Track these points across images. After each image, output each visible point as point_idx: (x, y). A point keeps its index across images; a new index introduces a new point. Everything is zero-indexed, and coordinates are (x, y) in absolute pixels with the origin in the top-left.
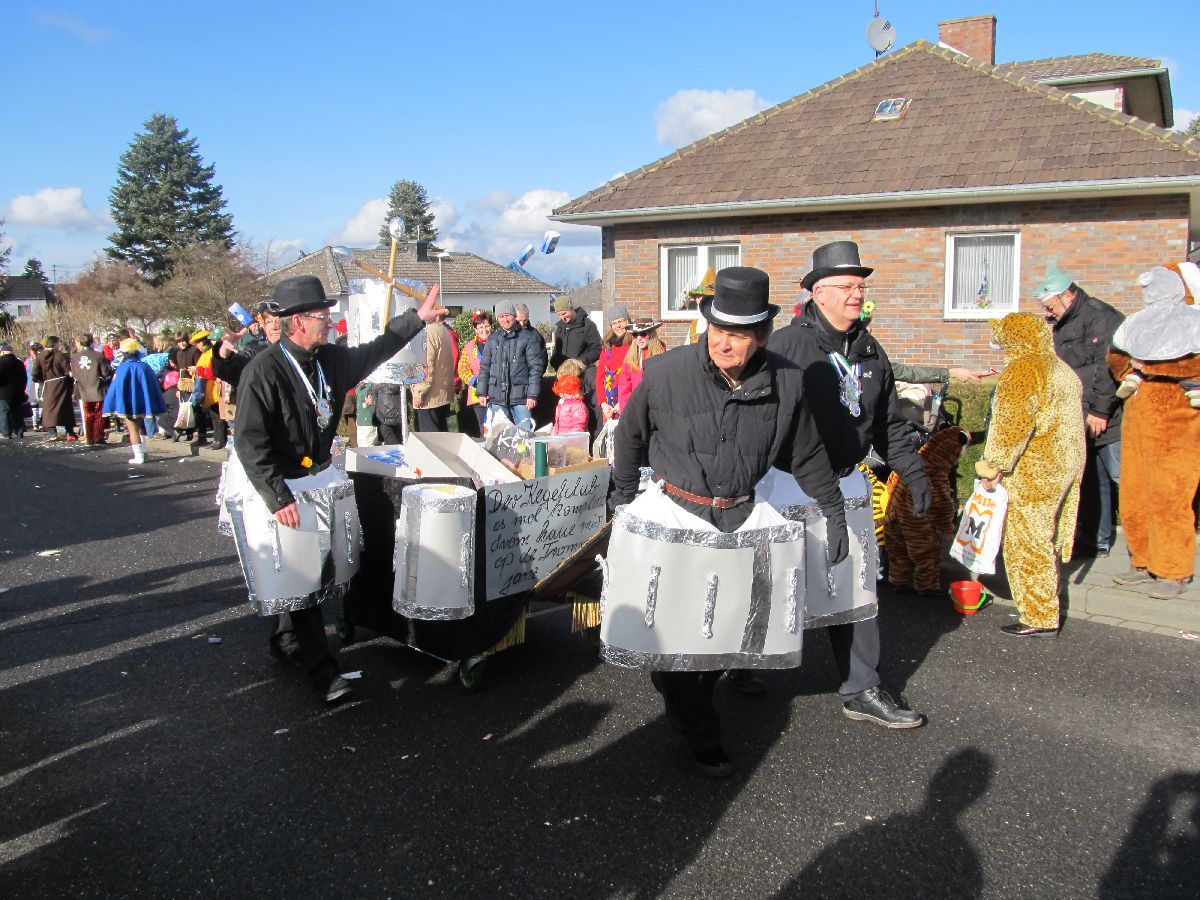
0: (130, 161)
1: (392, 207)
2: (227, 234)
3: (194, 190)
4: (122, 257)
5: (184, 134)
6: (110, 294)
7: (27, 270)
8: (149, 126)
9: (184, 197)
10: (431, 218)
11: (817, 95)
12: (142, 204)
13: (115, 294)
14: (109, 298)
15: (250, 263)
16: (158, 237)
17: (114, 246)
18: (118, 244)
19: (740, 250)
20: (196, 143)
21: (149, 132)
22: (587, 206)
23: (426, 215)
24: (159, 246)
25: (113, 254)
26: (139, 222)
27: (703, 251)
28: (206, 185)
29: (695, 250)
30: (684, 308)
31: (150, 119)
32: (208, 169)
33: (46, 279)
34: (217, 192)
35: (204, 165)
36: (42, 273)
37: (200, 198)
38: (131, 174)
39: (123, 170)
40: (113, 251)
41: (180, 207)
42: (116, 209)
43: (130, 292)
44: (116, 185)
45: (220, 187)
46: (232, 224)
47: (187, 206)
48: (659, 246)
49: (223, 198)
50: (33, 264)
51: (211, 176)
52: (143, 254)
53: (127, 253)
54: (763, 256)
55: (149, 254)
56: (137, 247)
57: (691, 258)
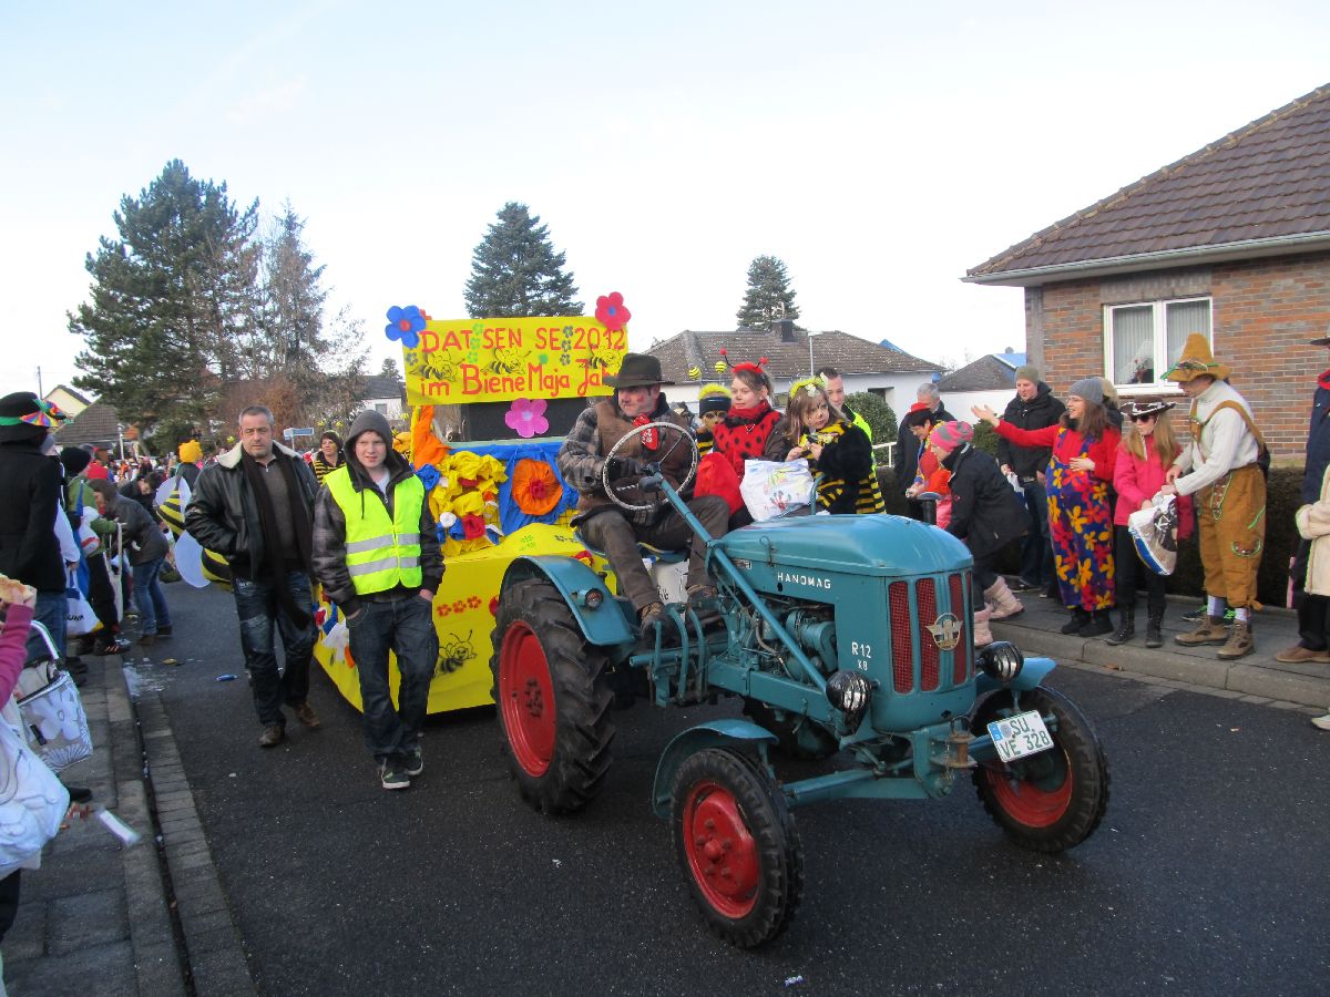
0: (484, 253)
1: (750, 284)
3: (546, 279)
5: (536, 220)
7: (383, 369)
8: (501, 216)
9: (535, 286)
10: (792, 294)
11: (1305, 105)
12: (495, 296)
19: (1211, 304)
20: (547, 230)
21: (501, 222)
22: (1009, 262)
23: (787, 291)
27: (1159, 309)
28: (557, 273)
29: (1150, 309)
30: (1134, 381)
31: (502, 208)
32: (559, 256)
33: (401, 378)
34: (567, 280)
35: (555, 252)
36: (397, 371)
37: (552, 286)
38: (484, 266)
39: (477, 261)
41: (532, 297)
42: (470, 303)
44: (471, 278)
45: (571, 274)
47: (538, 295)
48: (1102, 305)
49: (574, 285)
50: (389, 362)
51: (562, 263)
54: (1243, 311)
57: (1142, 318)
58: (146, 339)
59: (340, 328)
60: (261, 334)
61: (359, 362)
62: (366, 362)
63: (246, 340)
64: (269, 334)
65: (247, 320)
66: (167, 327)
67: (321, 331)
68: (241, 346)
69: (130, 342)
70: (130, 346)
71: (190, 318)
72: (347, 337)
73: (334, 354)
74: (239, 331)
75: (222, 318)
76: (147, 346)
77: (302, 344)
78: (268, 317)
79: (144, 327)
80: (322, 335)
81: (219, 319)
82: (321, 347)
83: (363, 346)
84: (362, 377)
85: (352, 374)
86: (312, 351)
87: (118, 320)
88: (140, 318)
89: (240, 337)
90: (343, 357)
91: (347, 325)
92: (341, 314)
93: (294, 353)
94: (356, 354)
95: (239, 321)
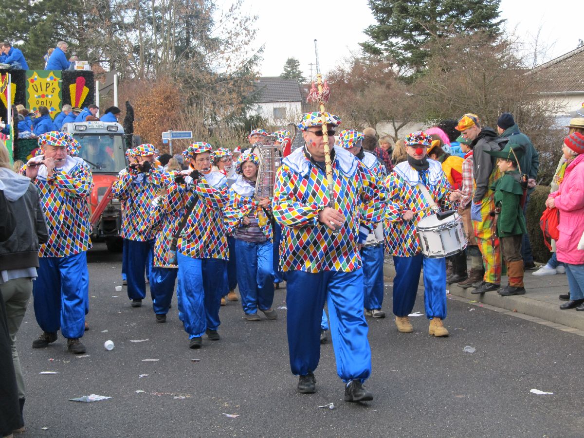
2: (494, 21)
4: (376, 52)
6: (359, 93)
7: (286, 70)
13: (366, 92)
14: (358, 98)
15: (515, 54)
16: (417, 28)
17: (369, 39)
18: (374, 37)
24: (418, 38)
25: (367, 47)
26: (395, 13)
33: (304, 80)
36: (300, 72)
40: (369, 46)
43: (380, 91)
46: (498, 10)
50: (292, 63)
52: (400, 48)
53: (383, 47)
55: (407, 48)
56: (394, 40)
58: (36, 35)
59: (231, 25)
60: (150, 30)
61: (251, 62)
62: (258, 62)
63: (133, 36)
64: (158, 29)
65: (136, 17)
66: (58, 23)
67: (212, 28)
68: (130, 44)
69: (21, 38)
70: (21, 43)
71: (79, 13)
72: (237, 34)
73: (223, 53)
74: (127, 28)
75: (112, 13)
76: (36, 42)
77: (194, 42)
78: (159, 14)
79: (35, 23)
80: (215, 33)
81: (109, 15)
82: (213, 45)
83: (255, 44)
84: (253, 78)
85: (243, 74)
86: (201, 49)
87: (9, 15)
88: (31, 14)
89: (129, 35)
90: (233, 56)
91: (237, 22)
92: (231, 10)
93: (183, 51)
94: (247, 54)
95: (129, 17)
